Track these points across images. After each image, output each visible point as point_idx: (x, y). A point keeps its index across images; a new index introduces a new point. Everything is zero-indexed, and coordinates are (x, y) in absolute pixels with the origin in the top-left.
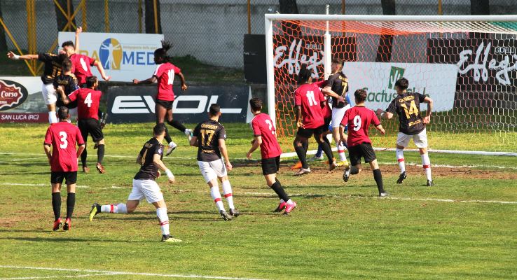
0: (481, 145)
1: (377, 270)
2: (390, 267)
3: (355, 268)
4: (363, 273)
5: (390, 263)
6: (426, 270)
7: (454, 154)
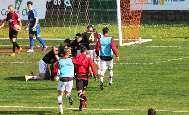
0: (59, 36)
1: (14, 98)
2: (20, 97)
3: (4, 98)
4: (8, 100)
5: (20, 95)
6: (37, 97)
7: (47, 40)
